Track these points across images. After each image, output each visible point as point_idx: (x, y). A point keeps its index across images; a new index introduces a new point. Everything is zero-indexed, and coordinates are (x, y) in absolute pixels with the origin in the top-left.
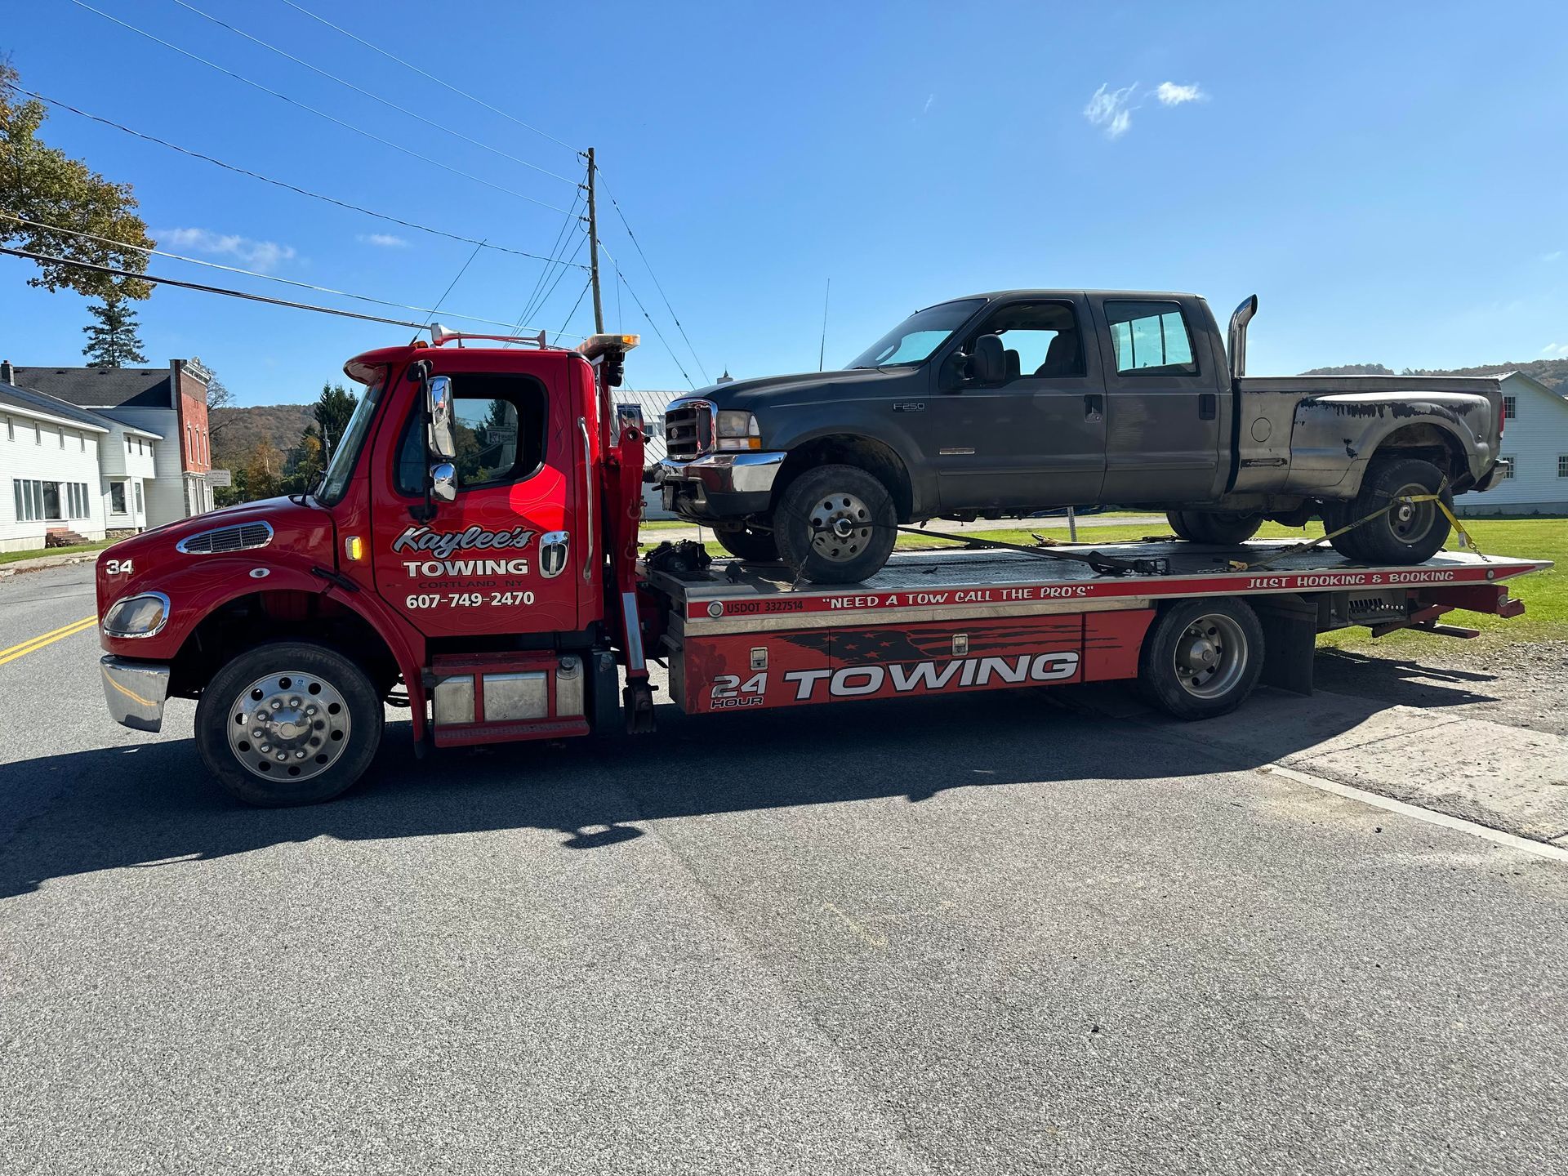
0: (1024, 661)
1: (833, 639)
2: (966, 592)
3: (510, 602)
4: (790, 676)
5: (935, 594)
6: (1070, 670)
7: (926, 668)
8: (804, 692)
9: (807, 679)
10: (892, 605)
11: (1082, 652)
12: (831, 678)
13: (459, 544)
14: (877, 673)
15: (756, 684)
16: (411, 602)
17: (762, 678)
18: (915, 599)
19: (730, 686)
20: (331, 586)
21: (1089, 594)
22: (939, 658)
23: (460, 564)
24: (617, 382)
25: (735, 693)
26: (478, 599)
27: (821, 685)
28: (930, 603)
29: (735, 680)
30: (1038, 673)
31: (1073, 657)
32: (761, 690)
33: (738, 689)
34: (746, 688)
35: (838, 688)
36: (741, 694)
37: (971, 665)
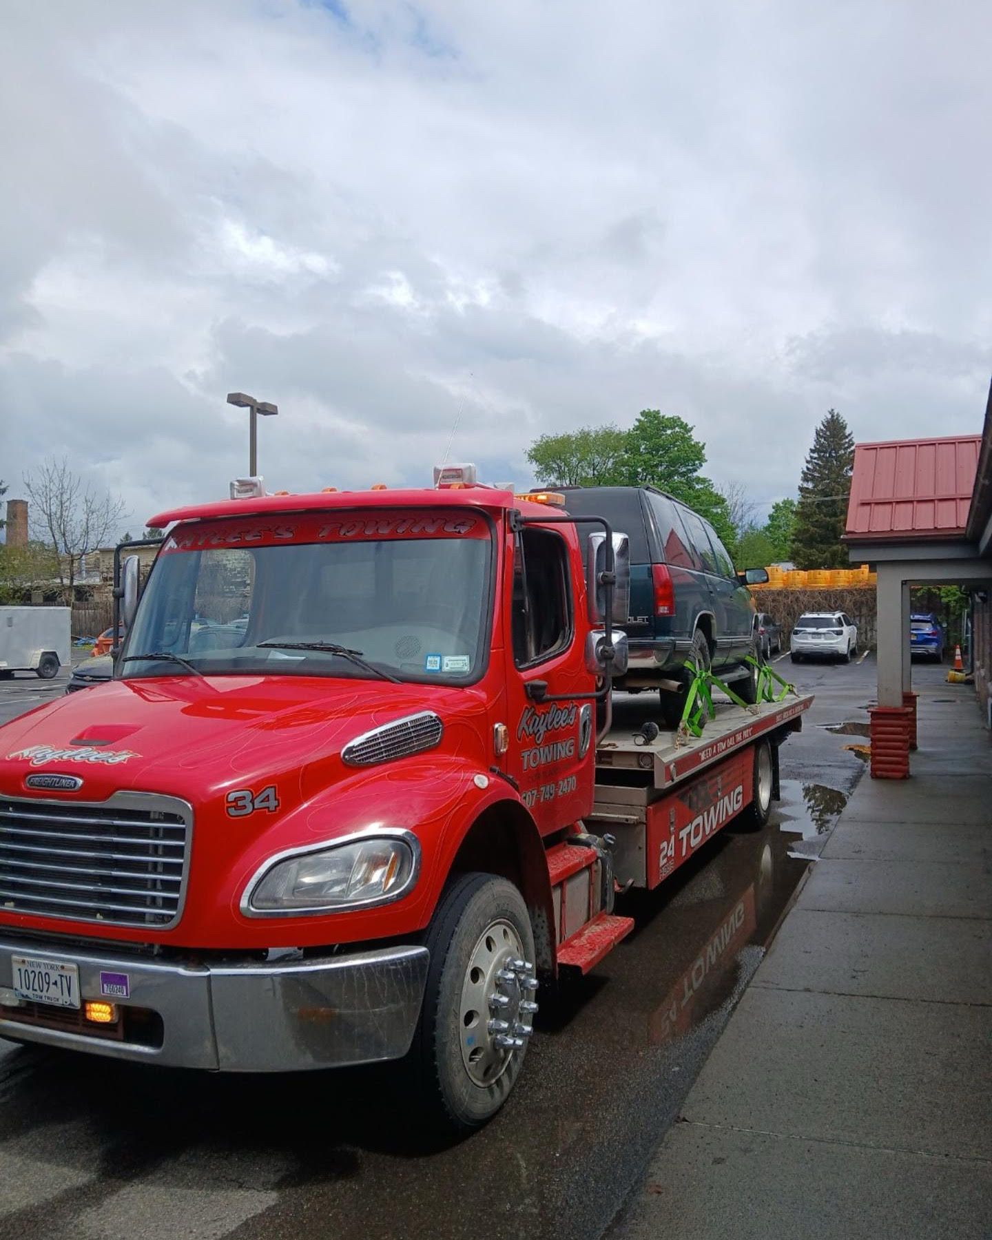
0: (732, 793)
1: (690, 793)
3: (568, 790)
4: (680, 835)
5: (723, 742)
6: (740, 797)
7: (712, 812)
8: (684, 854)
10: (714, 754)
11: (743, 783)
12: (690, 832)
13: (547, 726)
14: (699, 820)
15: (671, 849)
17: (673, 840)
19: (664, 853)
21: (752, 734)
22: (715, 801)
25: (665, 861)
26: (553, 790)
27: (688, 840)
29: (664, 844)
30: (737, 807)
31: (740, 789)
32: (673, 853)
33: (666, 856)
34: (669, 852)
35: (692, 840)
36: (669, 858)
37: (721, 804)
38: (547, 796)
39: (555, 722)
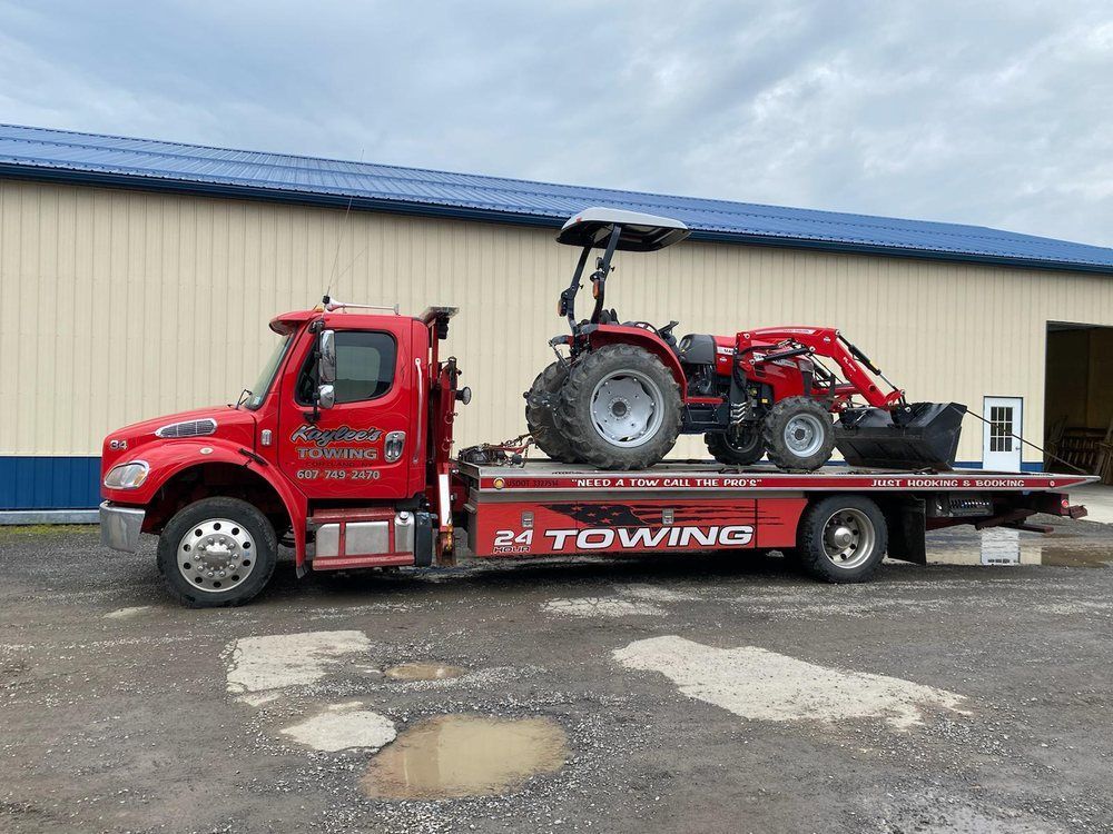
0: (714, 530)
1: (579, 509)
2: (672, 479)
3: (363, 477)
4: (548, 533)
5: (650, 479)
6: (747, 538)
7: (644, 532)
8: (558, 545)
9: (561, 536)
10: (620, 486)
11: (755, 525)
12: (577, 536)
13: (333, 437)
14: (609, 534)
15: (525, 537)
16: (300, 474)
17: (529, 533)
18: (636, 482)
19: (506, 538)
20: (250, 461)
21: (758, 485)
22: (654, 525)
23: (333, 451)
24: (444, 337)
25: (510, 544)
26: (343, 474)
27: (570, 540)
28: (646, 486)
29: (508, 533)
30: (724, 540)
31: (749, 529)
32: (529, 542)
33: (512, 540)
34: (518, 540)
35: (582, 543)
36: (514, 543)
37: (676, 531)
38: (336, 477)
39: (346, 438)
